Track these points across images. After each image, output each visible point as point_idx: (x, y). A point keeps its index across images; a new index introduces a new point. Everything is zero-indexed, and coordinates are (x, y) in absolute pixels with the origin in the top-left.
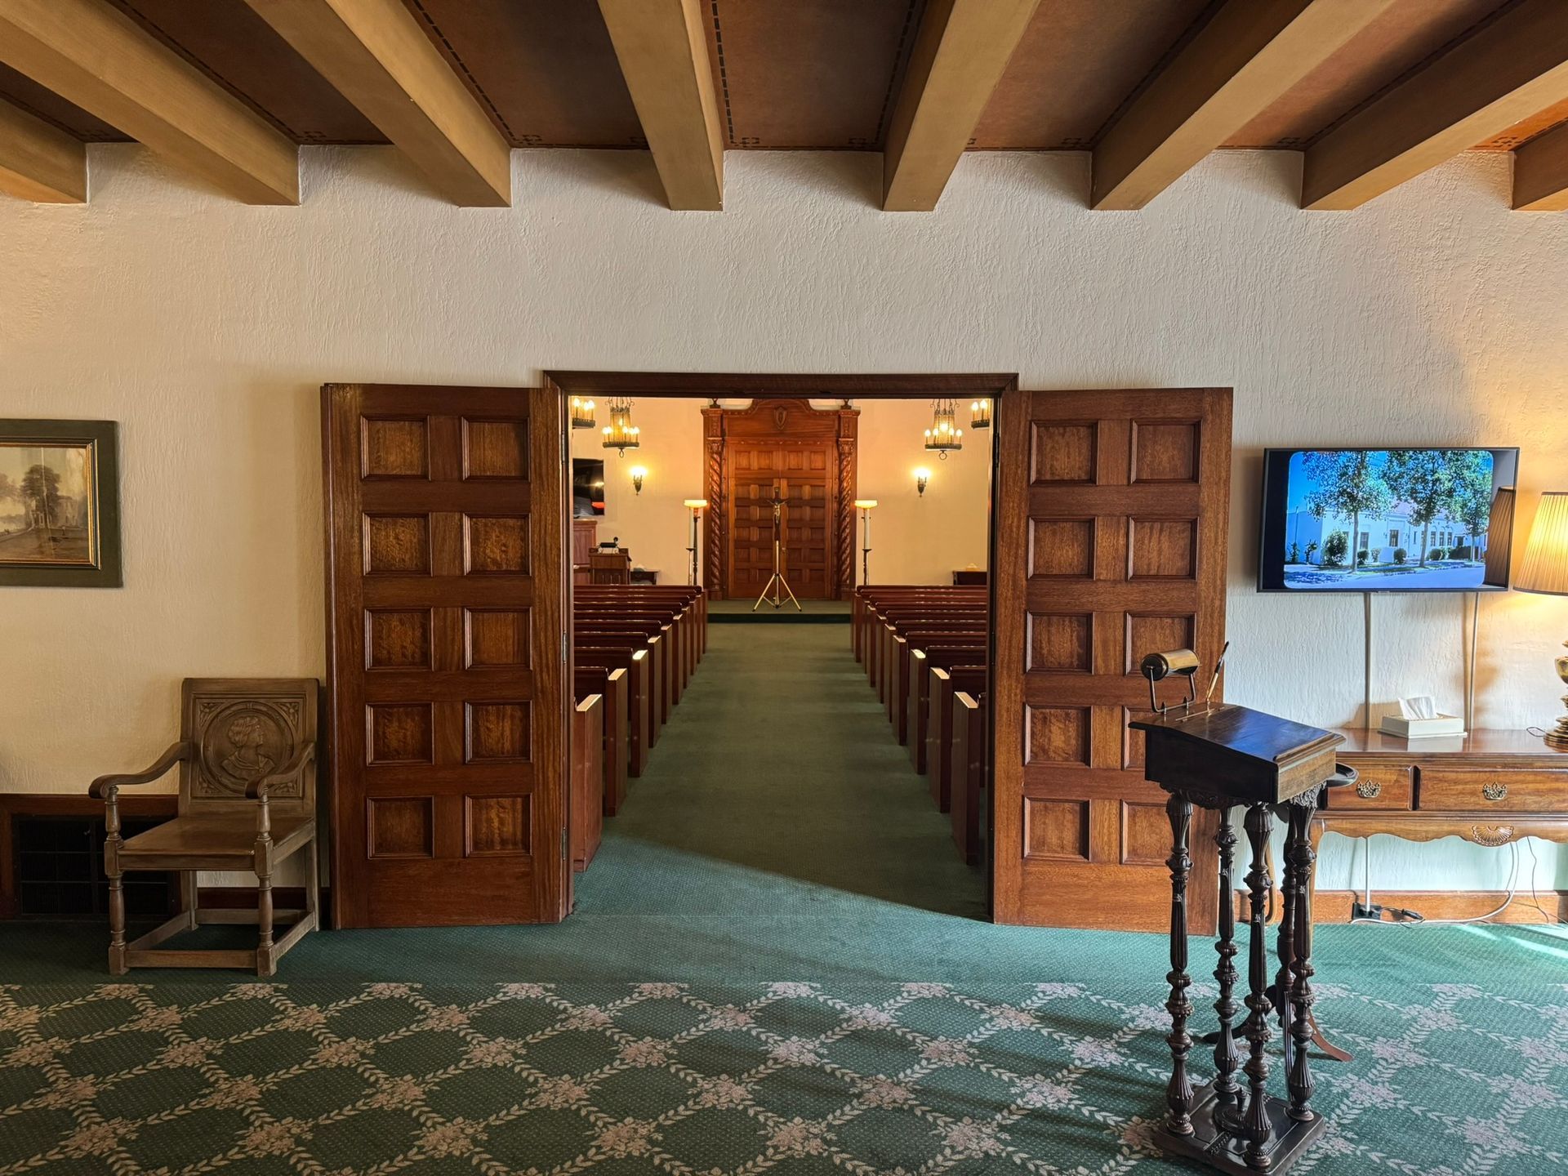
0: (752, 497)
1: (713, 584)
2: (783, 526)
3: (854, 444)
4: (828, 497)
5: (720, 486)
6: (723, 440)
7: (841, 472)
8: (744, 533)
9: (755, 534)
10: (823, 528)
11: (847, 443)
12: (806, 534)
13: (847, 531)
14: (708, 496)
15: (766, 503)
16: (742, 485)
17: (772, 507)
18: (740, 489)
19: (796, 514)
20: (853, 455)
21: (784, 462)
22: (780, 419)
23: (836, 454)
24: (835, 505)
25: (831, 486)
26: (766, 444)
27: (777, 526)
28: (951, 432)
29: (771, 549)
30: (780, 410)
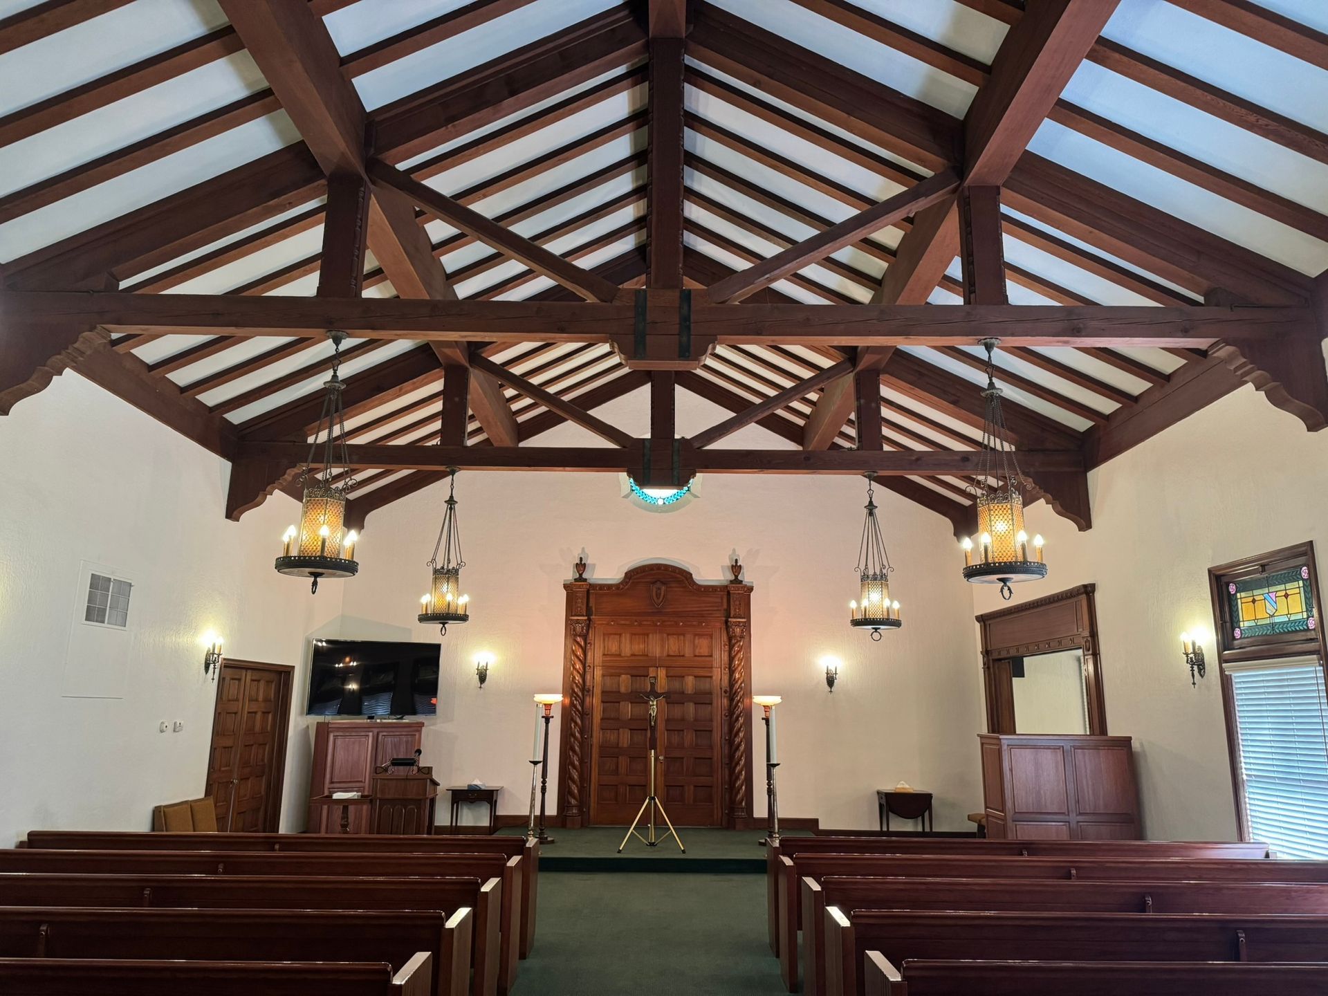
0: (623, 690)
1: (570, 806)
2: (661, 726)
3: (747, 626)
4: (717, 690)
5: (583, 676)
6: (589, 620)
7: (731, 659)
8: (612, 737)
9: (625, 738)
10: (711, 731)
11: (738, 624)
12: (689, 737)
13: (741, 735)
14: (568, 690)
15: (639, 698)
16: (611, 675)
17: (647, 703)
18: (608, 679)
19: (677, 711)
20: (747, 639)
21: (663, 647)
22: (658, 595)
23: (725, 638)
24: (725, 702)
25: (719, 677)
26: (640, 625)
27: (653, 729)
28: (887, 603)
29: (646, 758)
30: (658, 584)
